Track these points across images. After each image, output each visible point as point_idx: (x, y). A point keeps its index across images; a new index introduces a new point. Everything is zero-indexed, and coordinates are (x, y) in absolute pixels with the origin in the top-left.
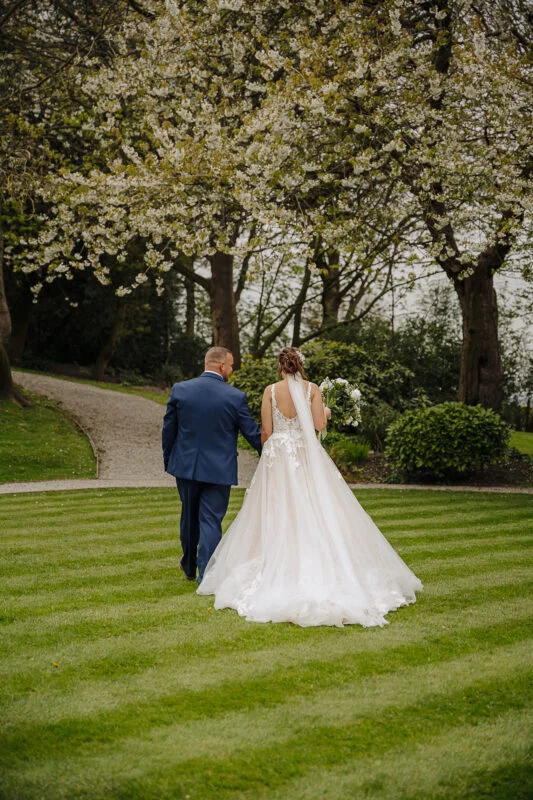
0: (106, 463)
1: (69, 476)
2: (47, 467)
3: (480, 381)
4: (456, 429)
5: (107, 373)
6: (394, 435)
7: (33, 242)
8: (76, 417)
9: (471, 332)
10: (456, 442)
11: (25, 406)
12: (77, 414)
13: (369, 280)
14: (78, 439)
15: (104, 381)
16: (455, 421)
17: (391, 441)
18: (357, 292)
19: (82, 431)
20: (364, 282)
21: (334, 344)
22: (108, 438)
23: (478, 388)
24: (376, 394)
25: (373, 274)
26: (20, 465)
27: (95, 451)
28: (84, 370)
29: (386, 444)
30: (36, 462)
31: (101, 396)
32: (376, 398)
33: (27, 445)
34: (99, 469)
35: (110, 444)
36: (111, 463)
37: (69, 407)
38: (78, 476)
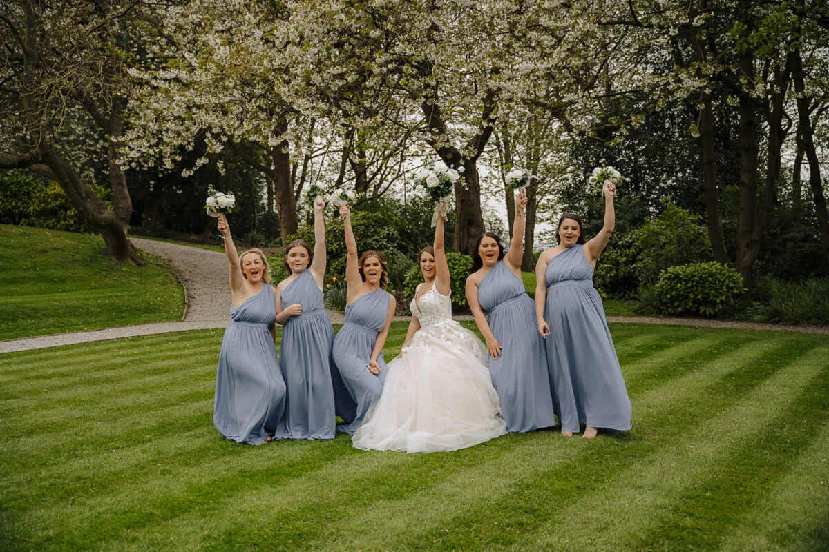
0: (193, 307)
1: (161, 320)
2: (144, 313)
3: (469, 237)
4: (457, 273)
5: (211, 238)
6: (410, 279)
7: (121, 139)
8: (178, 271)
9: (462, 201)
10: (457, 283)
11: (139, 265)
12: (181, 269)
13: (386, 173)
14: (176, 289)
15: (210, 244)
16: (456, 267)
17: (408, 284)
18: (378, 182)
19: (180, 282)
20: (382, 175)
21: (363, 213)
22: (200, 287)
23: (468, 242)
24: (394, 247)
25: (388, 170)
26: (122, 312)
27: (186, 298)
28: (194, 237)
29: (405, 286)
30: (136, 309)
31: (202, 255)
32: (395, 250)
33: (131, 296)
34: (187, 312)
35: (200, 292)
36: (198, 307)
37: (176, 264)
38: (168, 320)
